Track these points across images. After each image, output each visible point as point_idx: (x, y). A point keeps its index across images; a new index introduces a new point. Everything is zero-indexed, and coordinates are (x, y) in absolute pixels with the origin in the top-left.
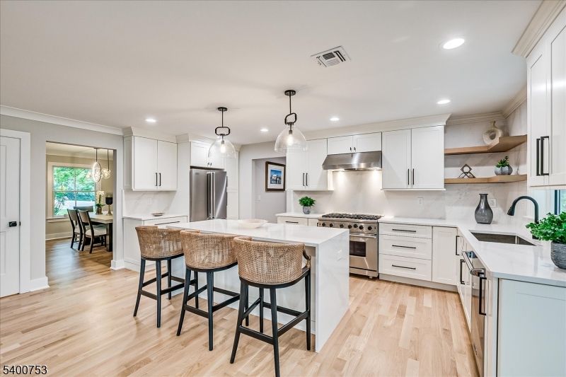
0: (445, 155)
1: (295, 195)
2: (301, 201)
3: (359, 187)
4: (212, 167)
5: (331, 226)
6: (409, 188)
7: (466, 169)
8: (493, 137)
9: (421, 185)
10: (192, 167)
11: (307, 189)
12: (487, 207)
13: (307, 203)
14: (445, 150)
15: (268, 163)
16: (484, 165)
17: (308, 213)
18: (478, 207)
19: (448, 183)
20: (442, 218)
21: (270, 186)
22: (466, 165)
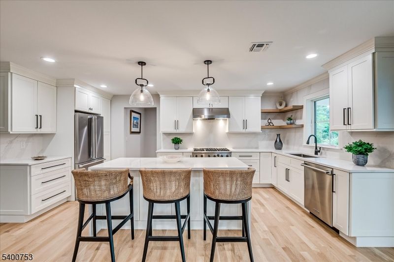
0: (262, 112)
1: (165, 136)
2: (173, 140)
3: (211, 131)
4: (92, 112)
5: (202, 156)
6: (244, 131)
7: (269, 121)
8: (281, 105)
9: (250, 129)
10: (76, 111)
11: (178, 131)
12: (280, 141)
13: (177, 141)
14: (261, 110)
15: (132, 111)
16: (275, 119)
17: (178, 149)
18: (276, 141)
19: (262, 128)
20: (257, 148)
21: (134, 130)
22: (269, 119)
